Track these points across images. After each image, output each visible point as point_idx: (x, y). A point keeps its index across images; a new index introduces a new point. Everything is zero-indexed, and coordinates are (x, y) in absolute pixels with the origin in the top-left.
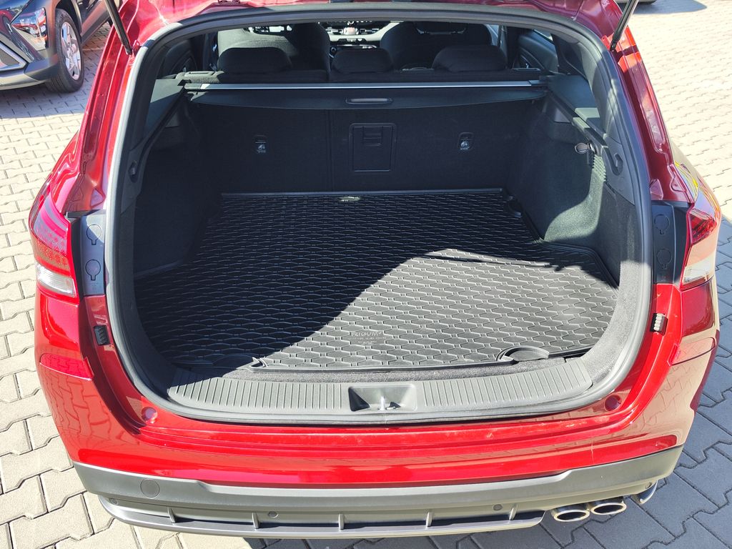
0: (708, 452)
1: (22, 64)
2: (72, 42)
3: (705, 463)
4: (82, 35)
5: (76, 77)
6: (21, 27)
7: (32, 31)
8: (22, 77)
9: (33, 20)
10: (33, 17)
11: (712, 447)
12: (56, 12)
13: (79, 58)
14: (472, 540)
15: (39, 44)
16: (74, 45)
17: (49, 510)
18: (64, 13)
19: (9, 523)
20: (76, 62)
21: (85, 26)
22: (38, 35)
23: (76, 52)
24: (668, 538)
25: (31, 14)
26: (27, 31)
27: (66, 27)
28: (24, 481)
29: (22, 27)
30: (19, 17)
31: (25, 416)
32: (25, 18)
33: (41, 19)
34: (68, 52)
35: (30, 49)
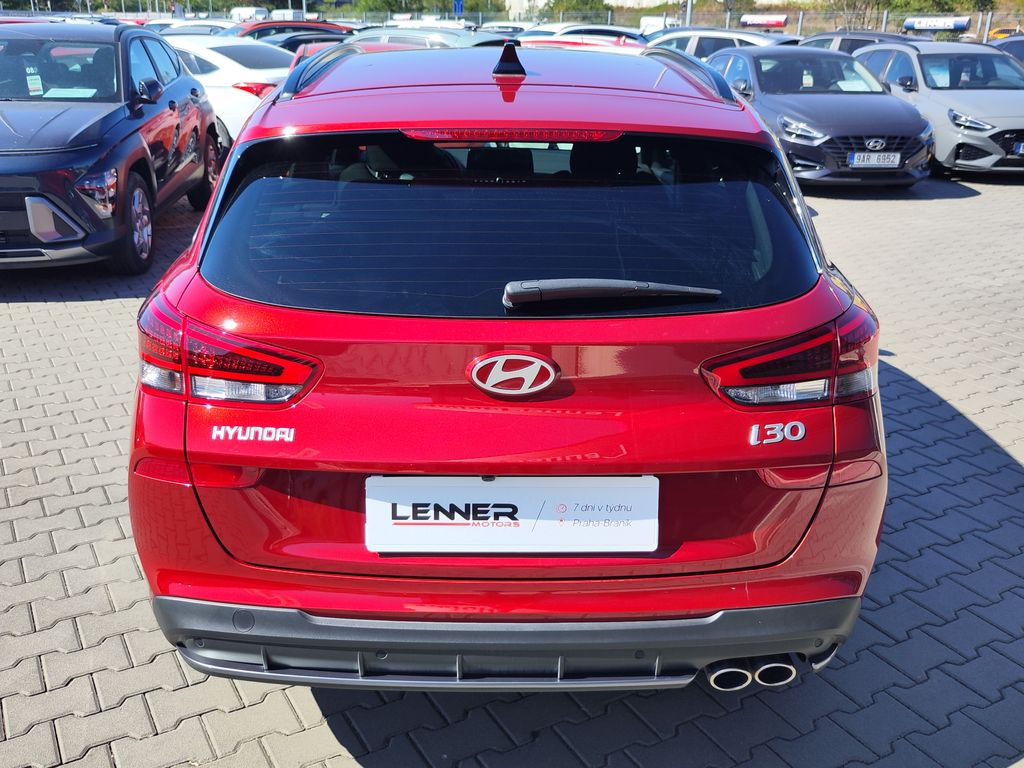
0: (932, 673)
1: (81, 235)
2: (144, 212)
3: (926, 683)
4: (156, 205)
5: (145, 255)
6: (84, 191)
7: (98, 196)
8: (79, 250)
9: (99, 182)
10: (102, 179)
11: (937, 667)
12: (129, 174)
13: (150, 233)
14: (625, 754)
15: (104, 211)
16: (145, 217)
17: (103, 709)
18: (138, 177)
19: (53, 720)
20: (146, 236)
21: (160, 196)
22: (104, 200)
23: (147, 225)
24: (871, 757)
25: (99, 175)
26: (92, 196)
27: (138, 193)
28: (72, 680)
29: (85, 189)
30: (85, 178)
31: (75, 613)
32: (91, 180)
33: (111, 181)
34: (138, 224)
35: (93, 217)
